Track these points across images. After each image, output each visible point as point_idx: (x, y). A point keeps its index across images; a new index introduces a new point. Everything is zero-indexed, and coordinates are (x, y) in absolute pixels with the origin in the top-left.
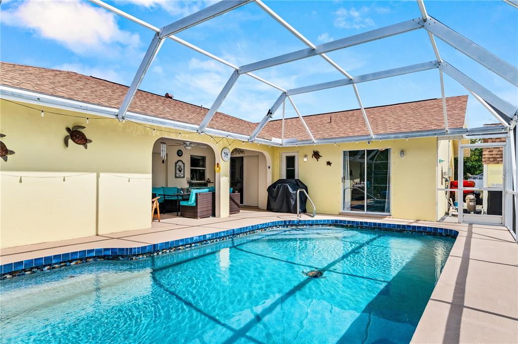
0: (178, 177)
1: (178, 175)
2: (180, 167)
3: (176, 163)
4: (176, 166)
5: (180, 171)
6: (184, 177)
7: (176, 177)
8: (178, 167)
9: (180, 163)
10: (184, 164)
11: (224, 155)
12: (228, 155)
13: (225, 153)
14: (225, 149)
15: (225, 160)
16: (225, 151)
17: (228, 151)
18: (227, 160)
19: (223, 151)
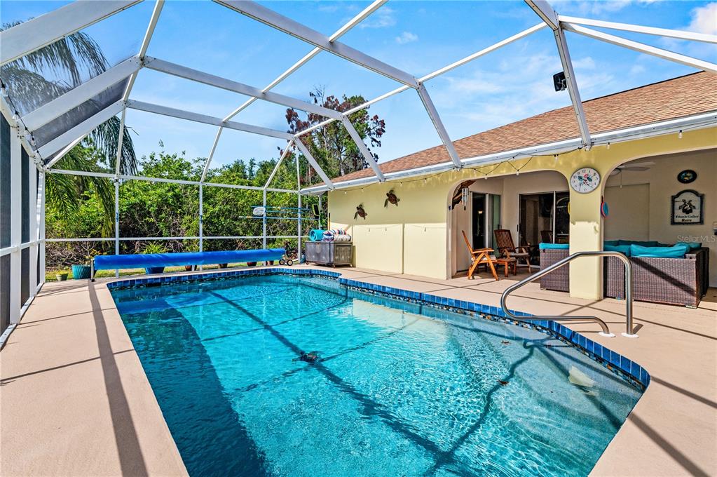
0: (679, 223)
1: (678, 220)
2: (687, 203)
3: (674, 197)
4: (673, 202)
5: (688, 212)
6: (701, 222)
8: (679, 204)
9: (688, 197)
10: (701, 196)
11: (578, 181)
12: (590, 180)
13: (580, 178)
14: (581, 171)
15: (584, 192)
16: (582, 175)
17: (591, 173)
18: (587, 191)
19: (576, 174)
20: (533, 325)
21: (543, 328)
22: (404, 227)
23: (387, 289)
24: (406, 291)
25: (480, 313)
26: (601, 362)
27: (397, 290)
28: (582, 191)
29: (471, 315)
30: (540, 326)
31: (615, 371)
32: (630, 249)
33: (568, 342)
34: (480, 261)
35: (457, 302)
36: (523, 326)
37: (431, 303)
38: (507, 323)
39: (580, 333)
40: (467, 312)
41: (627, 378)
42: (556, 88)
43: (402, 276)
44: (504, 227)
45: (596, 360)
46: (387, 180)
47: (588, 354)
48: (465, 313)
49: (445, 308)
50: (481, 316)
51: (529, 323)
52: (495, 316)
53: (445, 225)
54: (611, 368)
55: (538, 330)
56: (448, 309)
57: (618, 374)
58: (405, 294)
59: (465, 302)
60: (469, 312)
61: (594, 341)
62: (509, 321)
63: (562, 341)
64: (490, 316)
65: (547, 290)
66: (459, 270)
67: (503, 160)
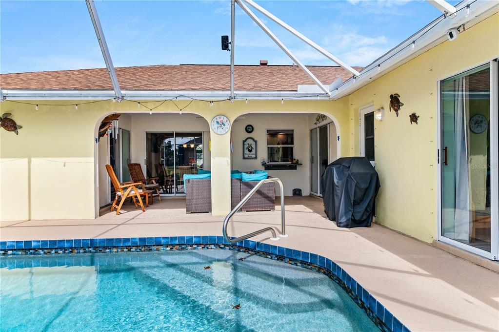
0: (247, 158)
1: (246, 156)
2: (250, 146)
3: (244, 142)
4: (244, 144)
5: (250, 151)
6: (256, 158)
7: (244, 158)
8: (246, 146)
9: (250, 141)
10: (256, 142)
11: (216, 125)
12: (224, 125)
13: (218, 123)
14: (218, 117)
15: (220, 133)
16: (219, 120)
17: (224, 120)
18: (222, 133)
19: (215, 119)
20: (217, 245)
21: (225, 245)
22: (30, 162)
23: (33, 244)
24: (68, 241)
25: (167, 246)
26: (282, 260)
27: (54, 242)
28: (219, 133)
29: (158, 250)
30: (223, 244)
31: (295, 263)
32: (241, 176)
33: (250, 252)
34: (128, 194)
35: (141, 239)
36: (208, 248)
37: (105, 248)
38: (194, 249)
39: (263, 242)
40: (153, 247)
41: (305, 265)
42: (222, 47)
43: (29, 223)
44: (133, 162)
45: (278, 260)
46: (8, 99)
47: (270, 257)
48: (151, 250)
49: (125, 250)
50: (168, 249)
51: (213, 244)
52: (182, 245)
53: (92, 159)
54: (291, 262)
55: (221, 248)
56: (129, 250)
57: (297, 265)
58: (66, 245)
59: (151, 238)
60: (154, 248)
61: (277, 246)
62: (196, 246)
63: (244, 252)
64: (178, 247)
65: (191, 213)
66: (102, 206)
67: (167, 99)
